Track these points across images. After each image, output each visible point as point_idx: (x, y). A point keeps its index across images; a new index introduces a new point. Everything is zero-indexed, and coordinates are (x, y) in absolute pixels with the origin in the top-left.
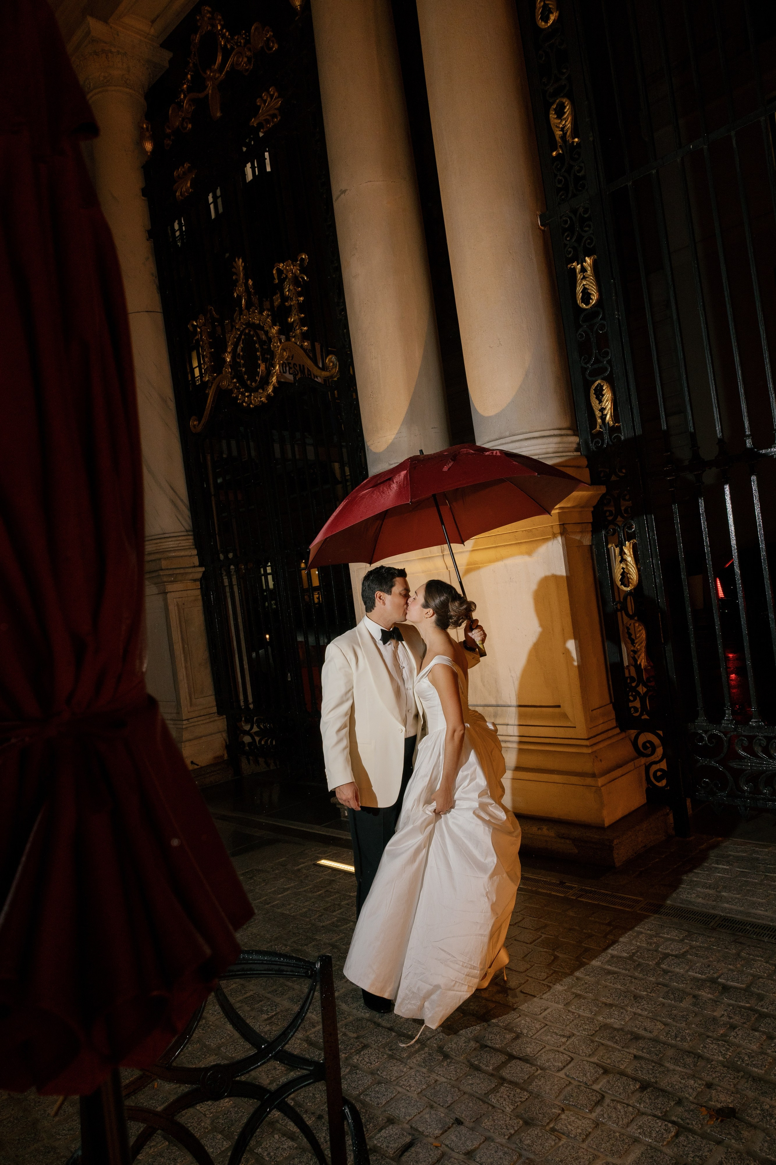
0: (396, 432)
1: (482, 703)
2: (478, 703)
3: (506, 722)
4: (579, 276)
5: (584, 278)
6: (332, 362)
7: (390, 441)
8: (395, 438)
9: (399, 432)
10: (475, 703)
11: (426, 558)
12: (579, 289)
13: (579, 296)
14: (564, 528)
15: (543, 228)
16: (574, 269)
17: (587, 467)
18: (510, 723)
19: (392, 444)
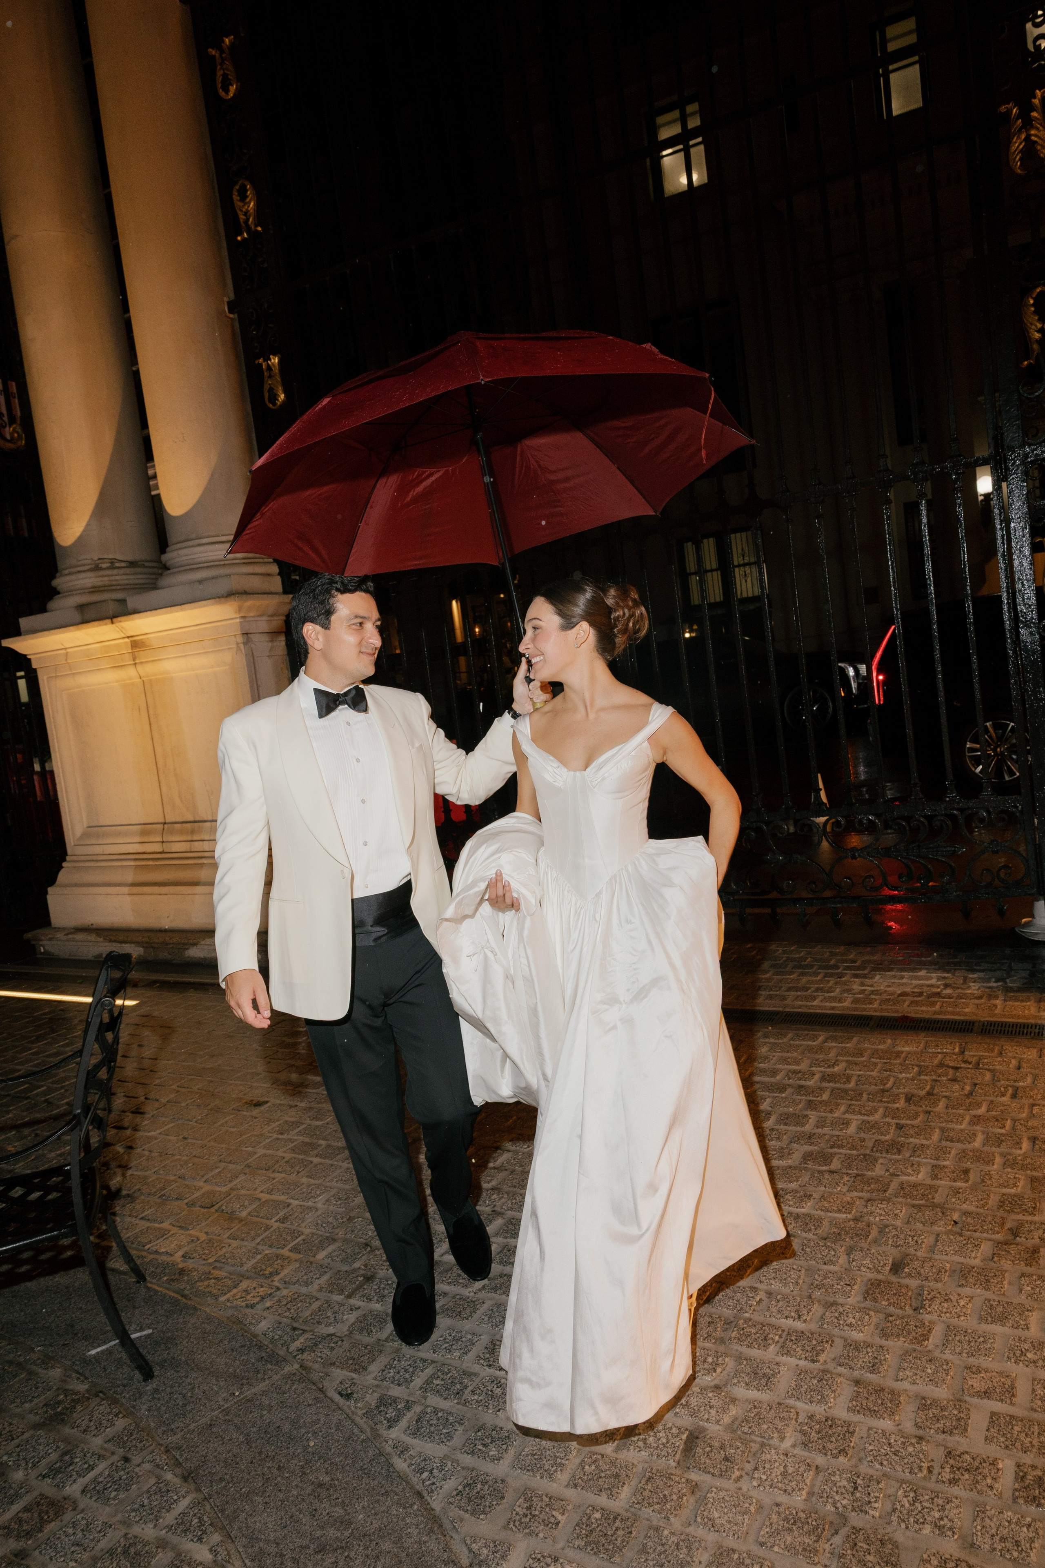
0: (84, 524)
1: (181, 820)
2: (178, 820)
3: (202, 837)
4: (266, 374)
5: (270, 377)
6: (18, 433)
7: (78, 534)
8: (84, 531)
9: (88, 525)
10: (173, 820)
11: (118, 666)
12: (266, 387)
13: (266, 395)
14: (248, 638)
15: (231, 316)
16: (261, 365)
17: (279, 574)
18: (206, 838)
19: (81, 538)
